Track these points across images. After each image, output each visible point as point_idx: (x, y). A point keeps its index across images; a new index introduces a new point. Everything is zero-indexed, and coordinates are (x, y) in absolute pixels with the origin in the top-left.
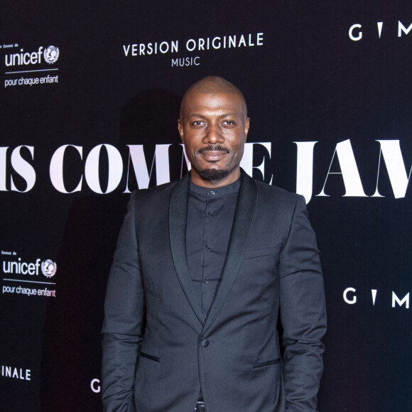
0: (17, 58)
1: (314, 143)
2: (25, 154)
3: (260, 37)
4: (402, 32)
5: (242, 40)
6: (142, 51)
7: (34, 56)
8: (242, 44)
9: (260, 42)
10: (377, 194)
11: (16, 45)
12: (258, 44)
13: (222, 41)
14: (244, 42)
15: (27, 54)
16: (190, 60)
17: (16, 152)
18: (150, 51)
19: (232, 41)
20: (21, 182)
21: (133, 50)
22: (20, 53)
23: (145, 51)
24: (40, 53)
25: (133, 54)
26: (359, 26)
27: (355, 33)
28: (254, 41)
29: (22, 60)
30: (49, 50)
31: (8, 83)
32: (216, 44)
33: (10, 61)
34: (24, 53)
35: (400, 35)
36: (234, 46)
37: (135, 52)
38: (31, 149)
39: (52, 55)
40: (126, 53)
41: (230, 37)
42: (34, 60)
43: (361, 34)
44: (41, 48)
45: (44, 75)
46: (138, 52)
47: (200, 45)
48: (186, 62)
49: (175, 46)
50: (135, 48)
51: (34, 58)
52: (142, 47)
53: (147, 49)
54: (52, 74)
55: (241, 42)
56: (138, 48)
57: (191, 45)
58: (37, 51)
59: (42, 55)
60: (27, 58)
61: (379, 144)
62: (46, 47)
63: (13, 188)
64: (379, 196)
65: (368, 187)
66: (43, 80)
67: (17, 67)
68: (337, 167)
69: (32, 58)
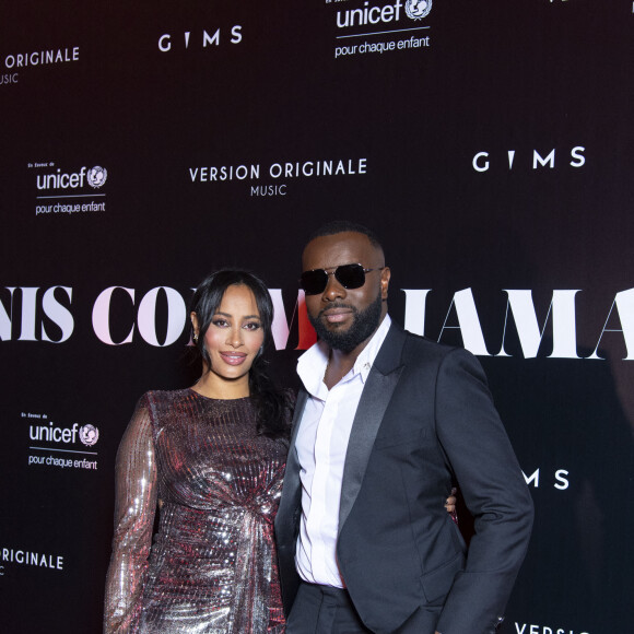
0: (52, 179)
1: (427, 291)
2: (60, 297)
3: (363, 163)
4: (538, 163)
5: (340, 166)
6: (213, 176)
7: (74, 177)
8: (340, 171)
9: (363, 169)
10: (502, 353)
11: (52, 164)
12: (360, 172)
13: (315, 167)
14: (342, 168)
15: (66, 175)
16: (274, 189)
17: (50, 294)
18: (223, 176)
19: (328, 168)
20: (55, 331)
21: (202, 174)
22: (56, 174)
23: (218, 176)
24: (82, 174)
25: (202, 180)
26: (486, 154)
27: (481, 162)
28: (355, 167)
29: (59, 182)
30: (94, 172)
31: (40, 210)
32: (308, 171)
33: (43, 183)
34: (61, 174)
35: (535, 167)
36: (330, 173)
37: (204, 177)
38: (69, 291)
39: (98, 177)
40: (193, 179)
41: (325, 164)
42: (74, 183)
43: (487, 164)
44: (84, 168)
45: (88, 201)
46: (208, 177)
47: (287, 171)
48: (269, 191)
49: (255, 172)
50: (204, 172)
51: (75, 180)
52: (214, 172)
53: (219, 174)
54: (98, 201)
55: (339, 168)
56: (208, 172)
57: (276, 171)
58: (79, 172)
59: (85, 178)
60: (66, 181)
61: (507, 294)
62: (90, 167)
63: (45, 337)
64: (506, 355)
65: (492, 345)
66: (85, 208)
67: (52, 191)
68: (454, 319)
69: (71, 180)
